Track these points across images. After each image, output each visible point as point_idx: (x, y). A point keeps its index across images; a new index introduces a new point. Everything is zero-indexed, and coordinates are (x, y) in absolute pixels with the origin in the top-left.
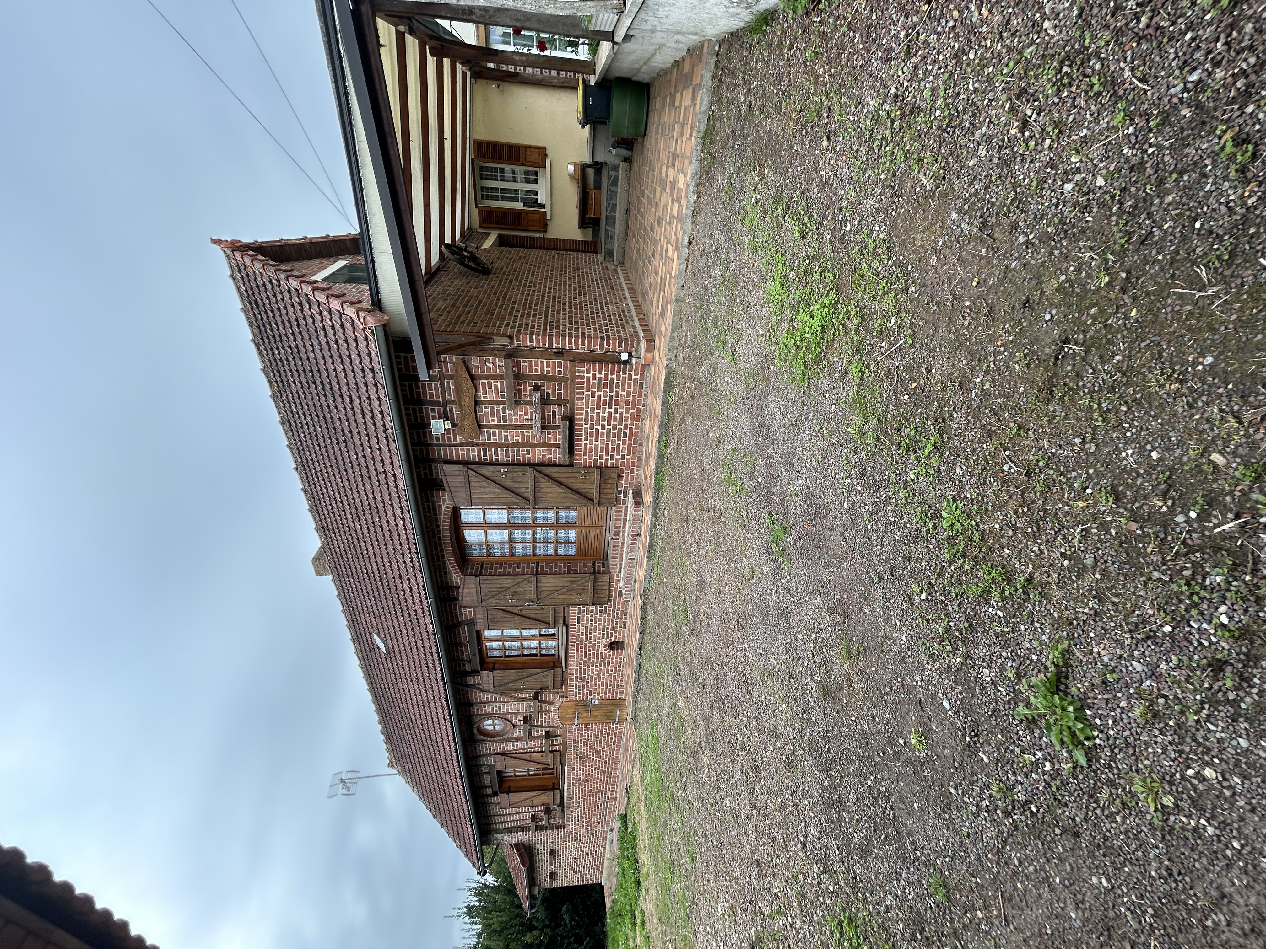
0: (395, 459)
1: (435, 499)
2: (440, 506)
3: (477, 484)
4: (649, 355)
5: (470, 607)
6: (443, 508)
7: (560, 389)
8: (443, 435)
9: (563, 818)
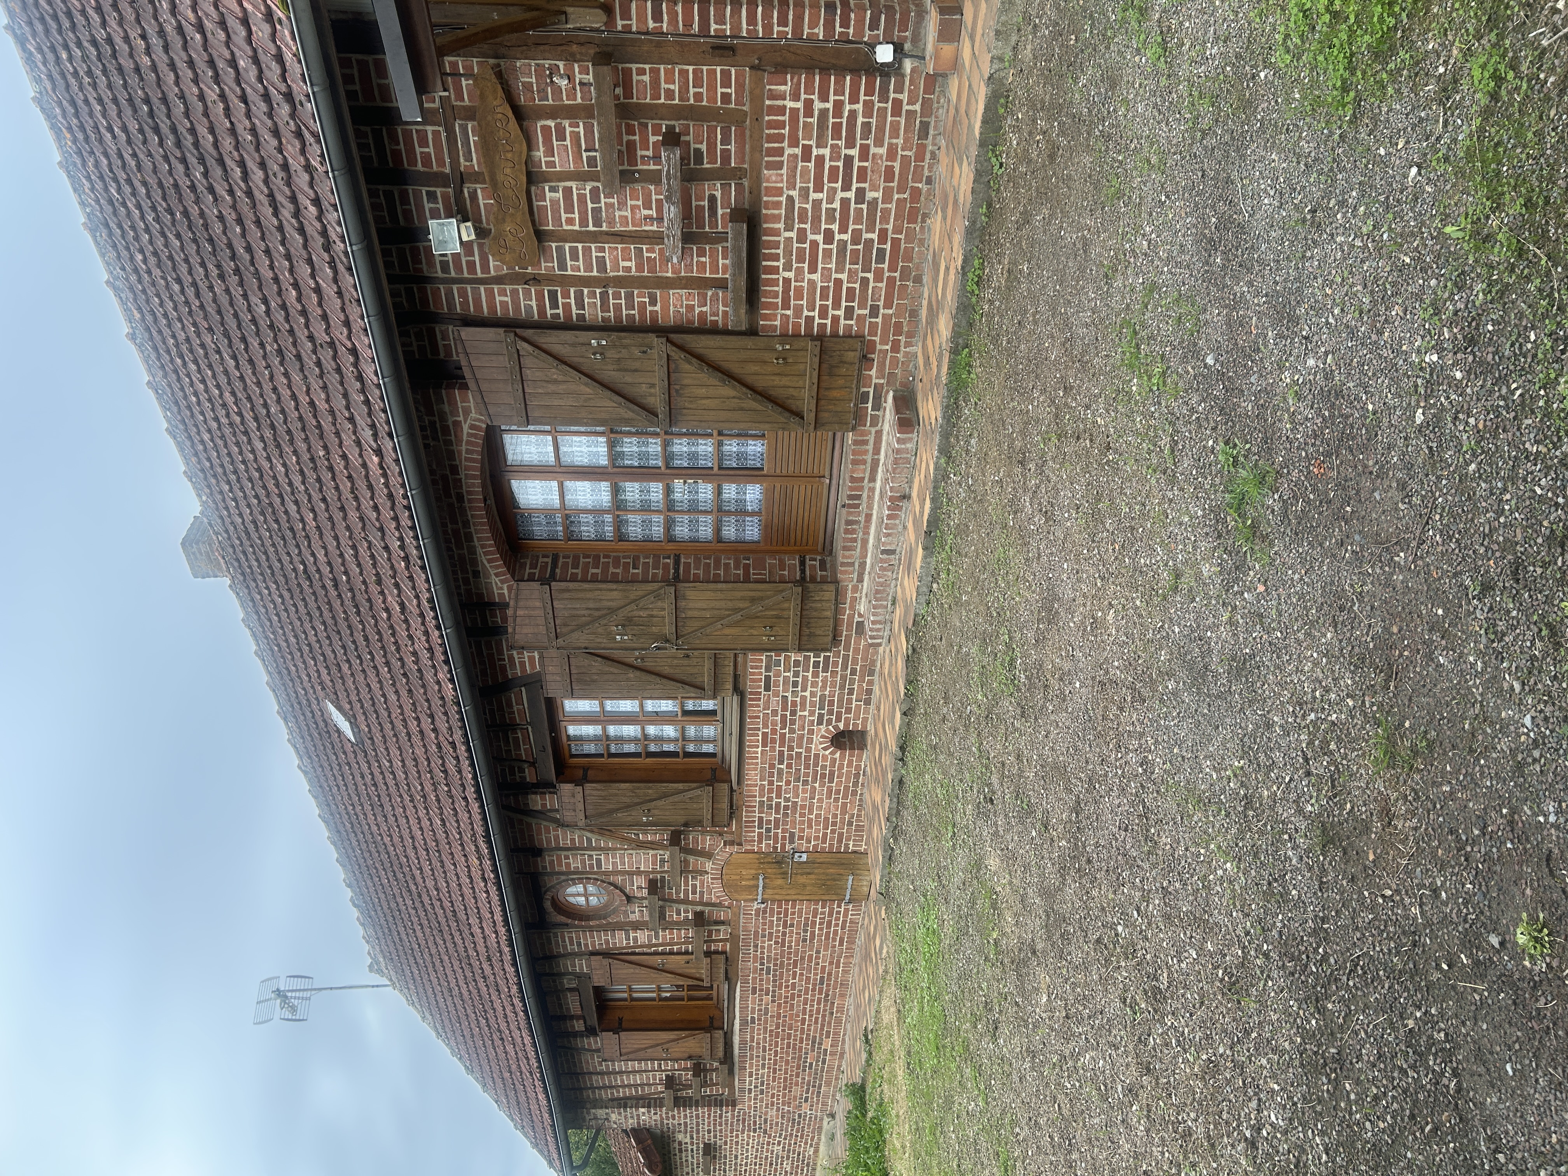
0: (354, 312)
1: (446, 408)
2: (457, 424)
3: (539, 375)
4: (947, 49)
5: (531, 649)
6: (466, 428)
7: (726, 140)
8: (456, 256)
9: (732, 1087)
